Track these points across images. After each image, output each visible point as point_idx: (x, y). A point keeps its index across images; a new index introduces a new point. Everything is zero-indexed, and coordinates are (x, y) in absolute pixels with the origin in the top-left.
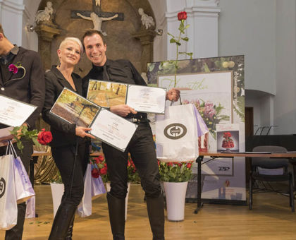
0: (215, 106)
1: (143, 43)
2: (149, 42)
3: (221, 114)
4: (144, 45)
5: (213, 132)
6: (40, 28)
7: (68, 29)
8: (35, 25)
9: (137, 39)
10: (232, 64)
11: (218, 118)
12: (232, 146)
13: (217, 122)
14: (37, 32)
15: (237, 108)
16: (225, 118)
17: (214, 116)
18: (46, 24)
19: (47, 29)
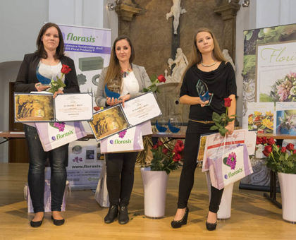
1: (225, 18)
2: (231, 16)
4: (225, 20)
6: (120, 8)
7: (147, 8)
8: (115, 5)
9: (218, 14)
14: (117, 12)
18: (126, 4)
19: (127, 8)
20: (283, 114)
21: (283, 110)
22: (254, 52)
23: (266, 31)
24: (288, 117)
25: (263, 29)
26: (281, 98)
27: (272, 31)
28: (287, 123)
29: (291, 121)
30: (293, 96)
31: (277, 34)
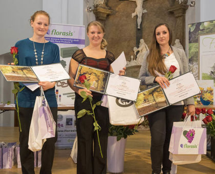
1: (177, 15)
2: (180, 15)
4: (177, 17)
6: (96, 10)
7: (117, 9)
8: (93, 8)
9: (172, 13)
14: (94, 13)
18: (101, 7)
19: (102, 10)
22: (197, 41)
23: (206, 24)
25: (203, 22)
27: (211, 24)
31: (214, 26)
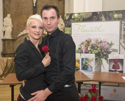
0: (108, 43)
3: (112, 48)
5: (106, 59)
10: (121, 15)
11: (110, 51)
12: (119, 68)
13: (110, 53)
15: (123, 44)
16: (115, 50)
17: (108, 49)
20: (85, 60)
21: (85, 57)
22: (70, 26)
23: (76, 15)
24: (87, 62)
25: (75, 13)
26: (84, 51)
27: (79, 15)
28: (86, 64)
29: (89, 63)
30: (89, 51)
31: (81, 17)
